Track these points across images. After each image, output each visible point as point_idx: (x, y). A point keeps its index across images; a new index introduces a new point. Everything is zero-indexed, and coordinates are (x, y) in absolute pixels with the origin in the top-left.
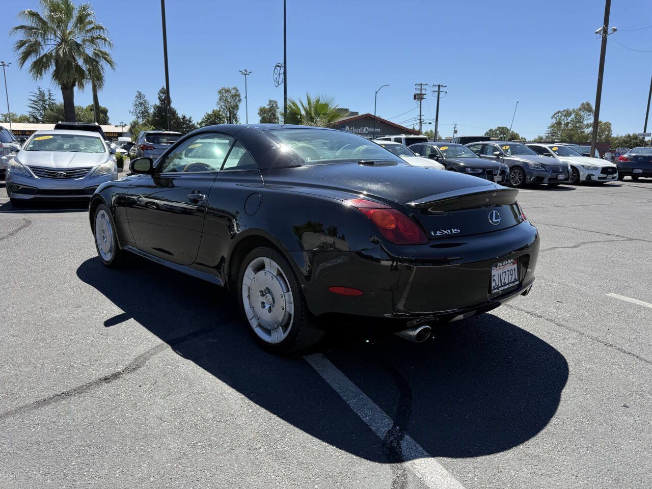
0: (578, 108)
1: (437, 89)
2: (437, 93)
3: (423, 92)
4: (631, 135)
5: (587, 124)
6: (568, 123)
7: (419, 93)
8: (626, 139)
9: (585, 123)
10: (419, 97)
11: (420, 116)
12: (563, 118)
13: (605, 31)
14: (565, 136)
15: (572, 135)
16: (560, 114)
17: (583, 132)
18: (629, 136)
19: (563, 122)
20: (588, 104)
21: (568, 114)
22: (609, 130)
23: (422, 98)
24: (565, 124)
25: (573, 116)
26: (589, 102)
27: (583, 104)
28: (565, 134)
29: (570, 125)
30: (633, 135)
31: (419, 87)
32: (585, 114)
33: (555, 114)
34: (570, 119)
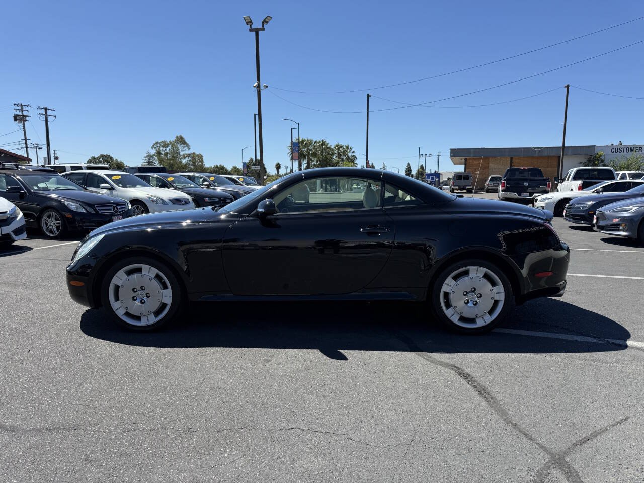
0: (174, 140)
1: (43, 111)
2: (44, 116)
3: (25, 113)
4: (219, 165)
5: (183, 155)
6: (167, 154)
7: (20, 114)
8: (216, 169)
9: (181, 154)
10: (20, 118)
11: (26, 140)
12: (162, 148)
13: (259, 86)
14: (166, 165)
15: (172, 165)
16: (159, 145)
17: (181, 162)
18: (217, 166)
19: (162, 152)
20: (182, 138)
21: (165, 145)
22: (202, 161)
23: (25, 121)
24: (164, 154)
25: (170, 147)
26: (182, 136)
27: (177, 137)
28: (166, 164)
29: (169, 155)
30: (220, 165)
31: (19, 108)
32: (180, 146)
33: (154, 145)
34: (168, 149)
